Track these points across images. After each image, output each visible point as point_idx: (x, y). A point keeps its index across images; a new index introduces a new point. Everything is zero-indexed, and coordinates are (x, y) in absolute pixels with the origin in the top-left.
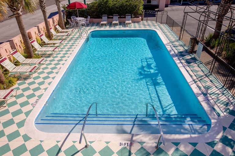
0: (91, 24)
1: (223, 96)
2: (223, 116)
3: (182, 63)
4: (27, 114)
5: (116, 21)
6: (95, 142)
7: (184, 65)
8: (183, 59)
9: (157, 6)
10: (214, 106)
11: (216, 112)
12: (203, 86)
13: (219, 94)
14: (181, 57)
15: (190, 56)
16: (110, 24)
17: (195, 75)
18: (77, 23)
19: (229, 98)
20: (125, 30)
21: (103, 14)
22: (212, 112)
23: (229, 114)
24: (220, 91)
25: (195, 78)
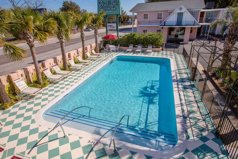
0: (120, 50)
1: (203, 122)
2: (191, 140)
3: (178, 87)
4: (43, 106)
5: (140, 49)
6: (73, 135)
7: (179, 90)
8: (182, 84)
9: (182, 40)
10: (187, 129)
11: (187, 135)
12: (187, 110)
13: (200, 120)
14: (180, 83)
15: (190, 83)
16: (134, 52)
17: (185, 100)
18: (109, 49)
19: (209, 125)
20: (144, 57)
21: (130, 44)
22: (183, 134)
23: (199, 139)
24: (202, 117)
25: (183, 102)
